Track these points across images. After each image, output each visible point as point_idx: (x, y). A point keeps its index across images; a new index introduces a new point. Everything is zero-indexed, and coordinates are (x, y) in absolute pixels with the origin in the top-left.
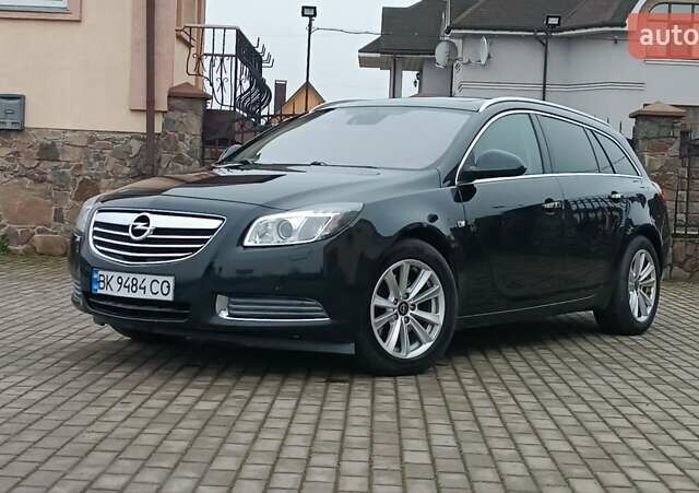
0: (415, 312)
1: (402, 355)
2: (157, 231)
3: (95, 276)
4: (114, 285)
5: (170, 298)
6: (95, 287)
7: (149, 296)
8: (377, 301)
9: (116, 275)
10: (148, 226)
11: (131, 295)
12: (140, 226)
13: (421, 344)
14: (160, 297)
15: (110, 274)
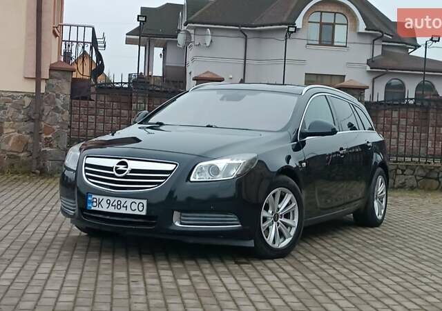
0: (282, 220)
1: (276, 246)
2: (133, 171)
3: (89, 199)
4: (103, 205)
5: (144, 213)
6: (89, 205)
7: (129, 212)
8: (264, 214)
9: (106, 198)
10: (127, 167)
11: (116, 211)
12: (121, 167)
13: (285, 239)
14: (137, 212)
15: (101, 198)
